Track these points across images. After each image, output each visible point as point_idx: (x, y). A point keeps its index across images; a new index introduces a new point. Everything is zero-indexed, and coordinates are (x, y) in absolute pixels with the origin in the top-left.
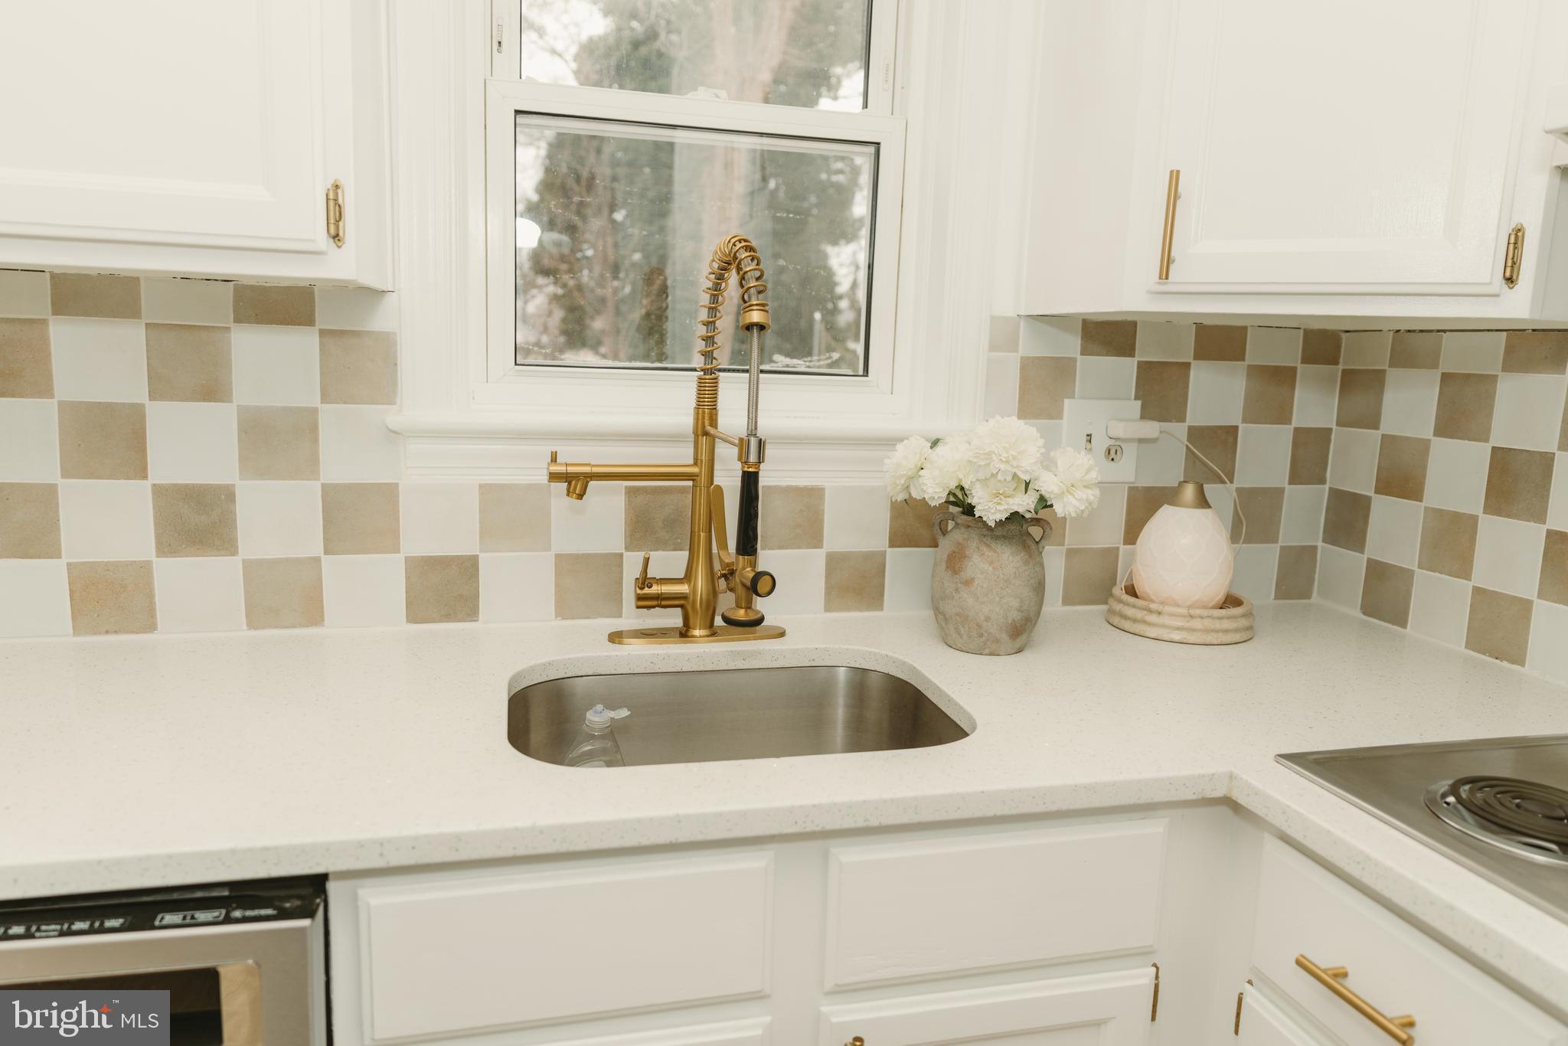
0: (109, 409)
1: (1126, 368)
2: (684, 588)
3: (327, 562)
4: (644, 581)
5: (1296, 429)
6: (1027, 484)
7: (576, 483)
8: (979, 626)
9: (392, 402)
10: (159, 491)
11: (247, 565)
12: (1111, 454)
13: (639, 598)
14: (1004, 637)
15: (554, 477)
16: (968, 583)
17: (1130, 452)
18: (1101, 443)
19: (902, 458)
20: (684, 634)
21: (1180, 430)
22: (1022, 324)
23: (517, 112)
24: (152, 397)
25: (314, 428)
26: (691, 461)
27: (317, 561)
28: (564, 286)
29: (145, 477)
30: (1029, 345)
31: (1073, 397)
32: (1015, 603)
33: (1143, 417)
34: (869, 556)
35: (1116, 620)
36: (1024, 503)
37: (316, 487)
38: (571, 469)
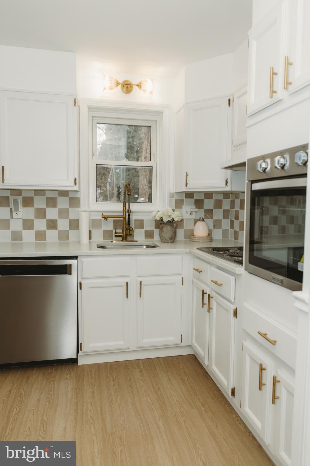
0: (41, 209)
1: (193, 200)
2: (122, 234)
3: (70, 231)
4: (116, 233)
5: (223, 210)
6: (170, 216)
7: (106, 218)
8: (165, 238)
9: (79, 207)
10: (47, 220)
11: (59, 231)
12: (191, 214)
13: (115, 235)
14: (169, 240)
15: (102, 217)
16: (163, 232)
17: (194, 214)
18: (189, 212)
19: (154, 213)
20: (122, 241)
21: (203, 210)
22: (175, 194)
23: (97, 165)
24: (47, 207)
25: (68, 211)
26: (122, 215)
27: (68, 230)
28: (103, 190)
29: (45, 218)
30: (176, 197)
31: (184, 205)
32: (170, 234)
33: (196, 208)
34: (151, 230)
35: (191, 240)
36: (170, 219)
37: (68, 220)
38: (105, 216)
